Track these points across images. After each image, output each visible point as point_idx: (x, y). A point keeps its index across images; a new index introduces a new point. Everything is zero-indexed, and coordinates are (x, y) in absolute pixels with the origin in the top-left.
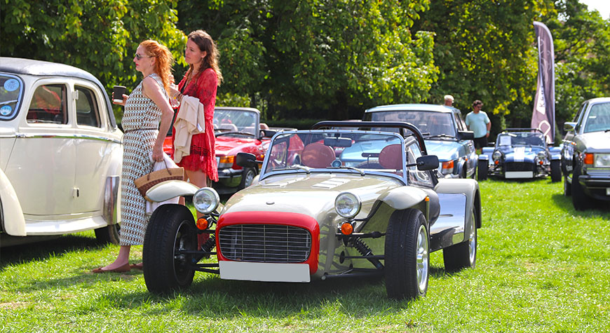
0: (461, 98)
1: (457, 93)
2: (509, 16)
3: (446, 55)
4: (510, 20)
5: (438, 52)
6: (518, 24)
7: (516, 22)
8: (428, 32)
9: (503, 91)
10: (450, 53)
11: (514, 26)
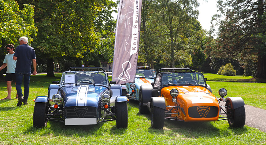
0: (57, 48)
1: (54, 46)
2: (82, 9)
3: (48, 25)
4: (83, 10)
5: (44, 24)
6: (86, 13)
7: (85, 12)
8: (30, 5)
9: (79, 46)
10: (51, 24)
11: (85, 13)
